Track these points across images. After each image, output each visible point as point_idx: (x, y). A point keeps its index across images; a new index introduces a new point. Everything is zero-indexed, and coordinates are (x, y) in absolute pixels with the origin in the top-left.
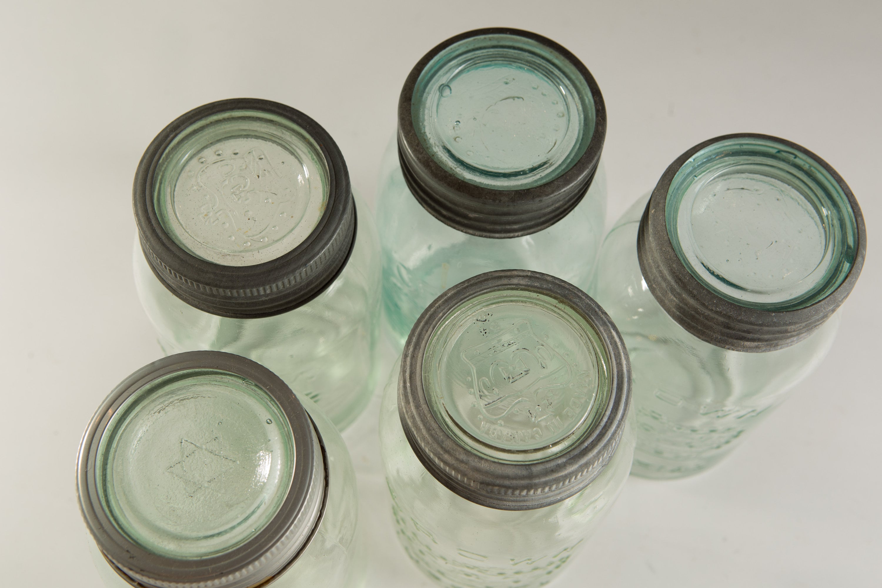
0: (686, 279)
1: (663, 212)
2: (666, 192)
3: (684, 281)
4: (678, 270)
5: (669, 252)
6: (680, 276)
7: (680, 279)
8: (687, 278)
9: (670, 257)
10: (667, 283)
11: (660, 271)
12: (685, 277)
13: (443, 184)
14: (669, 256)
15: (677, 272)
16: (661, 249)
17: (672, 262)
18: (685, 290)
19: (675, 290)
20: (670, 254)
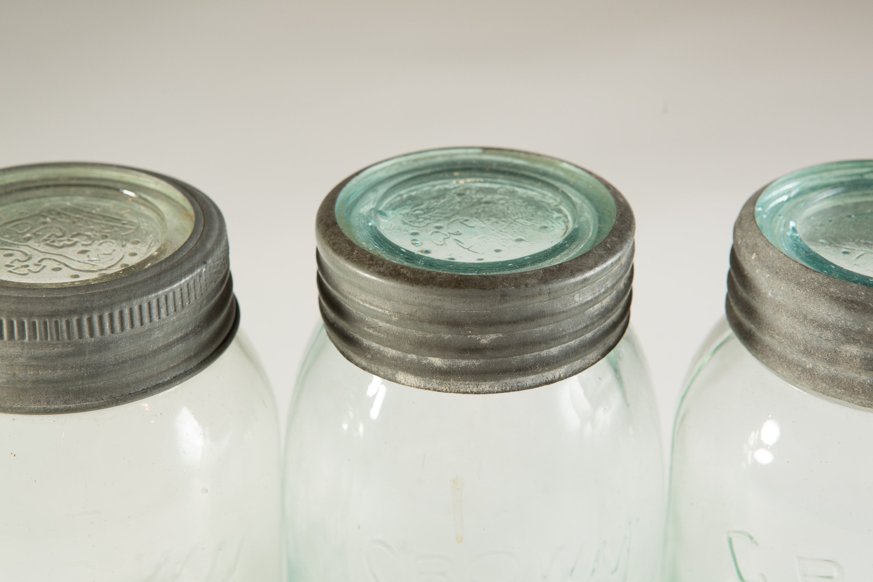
0: (862, 296)
1: (771, 246)
2: (757, 229)
3: (859, 300)
4: (841, 292)
5: (814, 279)
6: (850, 297)
7: (852, 302)
8: (863, 294)
9: (818, 283)
10: (832, 329)
11: (811, 320)
12: (858, 295)
13: (431, 288)
14: (816, 283)
15: (842, 295)
16: (798, 283)
17: (825, 287)
18: (868, 312)
19: (850, 330)
20: (816, 279)
